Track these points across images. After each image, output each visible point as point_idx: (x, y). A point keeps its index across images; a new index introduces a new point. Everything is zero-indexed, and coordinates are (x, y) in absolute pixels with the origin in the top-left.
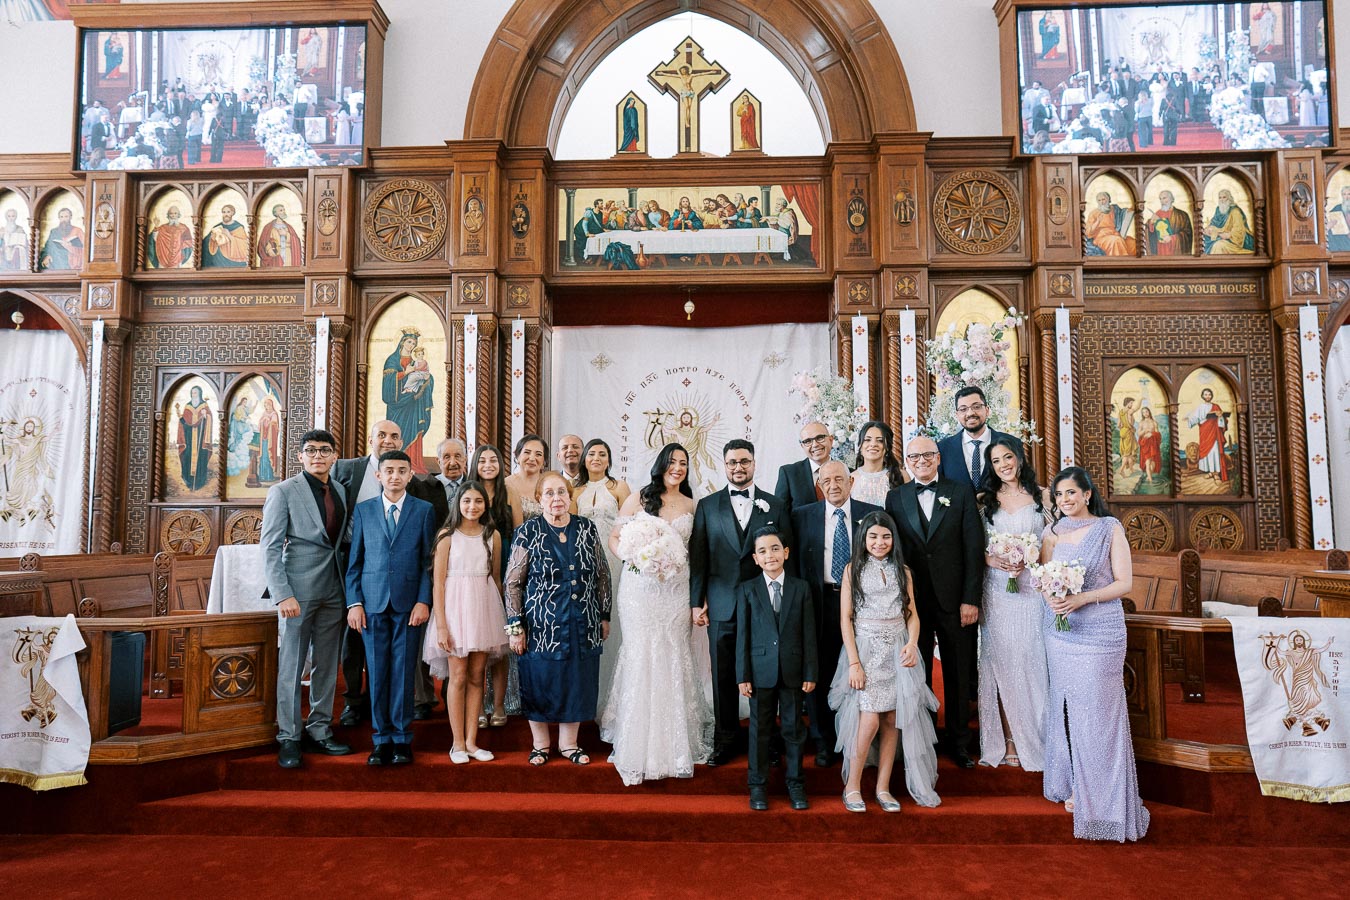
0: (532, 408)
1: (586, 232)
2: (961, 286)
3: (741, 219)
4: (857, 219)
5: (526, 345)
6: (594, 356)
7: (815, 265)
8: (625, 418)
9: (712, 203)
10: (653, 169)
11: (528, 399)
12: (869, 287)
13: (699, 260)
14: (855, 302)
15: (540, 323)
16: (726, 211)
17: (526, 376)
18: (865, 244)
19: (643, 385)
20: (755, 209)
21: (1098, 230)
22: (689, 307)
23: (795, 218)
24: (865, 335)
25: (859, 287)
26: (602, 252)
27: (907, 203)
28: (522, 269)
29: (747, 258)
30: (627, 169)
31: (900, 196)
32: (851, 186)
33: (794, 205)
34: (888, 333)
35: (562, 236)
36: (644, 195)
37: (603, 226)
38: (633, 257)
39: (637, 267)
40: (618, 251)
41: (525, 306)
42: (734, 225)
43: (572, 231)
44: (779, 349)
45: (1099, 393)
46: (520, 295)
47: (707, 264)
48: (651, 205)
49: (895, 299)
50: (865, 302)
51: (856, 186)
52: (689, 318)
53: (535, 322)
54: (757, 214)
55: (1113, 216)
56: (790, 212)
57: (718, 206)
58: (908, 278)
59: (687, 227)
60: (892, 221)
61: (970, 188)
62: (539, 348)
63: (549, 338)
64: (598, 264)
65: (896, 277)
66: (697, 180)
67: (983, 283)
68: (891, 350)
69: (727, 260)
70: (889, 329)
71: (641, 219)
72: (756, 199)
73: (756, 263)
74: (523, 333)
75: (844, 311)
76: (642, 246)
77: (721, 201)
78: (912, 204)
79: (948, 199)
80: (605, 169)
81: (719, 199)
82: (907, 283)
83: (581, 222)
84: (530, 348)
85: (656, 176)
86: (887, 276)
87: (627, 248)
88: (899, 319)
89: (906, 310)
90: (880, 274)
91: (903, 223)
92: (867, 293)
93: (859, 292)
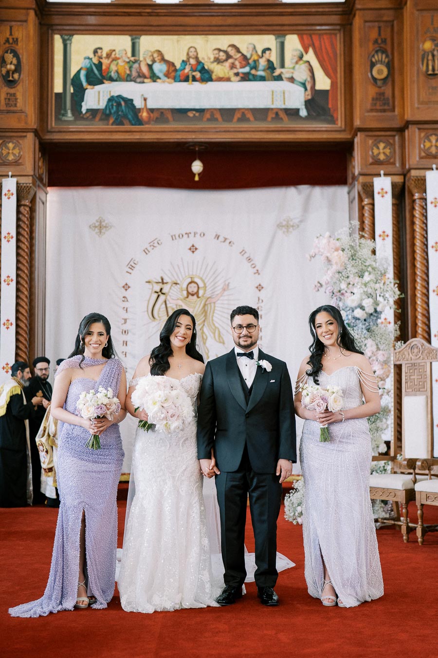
0: (24, 276)
1: (85, 84)
3: (253, 72)
4: (380, 71)
5: (19, 206)
6: (93, 220)
7: (333, 121)
8: (126, 287)
9: (222, 54)
10: (158, 15)
11: (20, 265)
12: (392, 145)
13: (208, 116)
14: (377, 162)
15: (34, 183)
16: (237, 63)
17: (18, 240)
18: (388, 99)
19: (146, 251)
20: (269, 61)
22: (197, 167)
23: (311, 71)
24: (389, 197)
25: (382, 145)
26: (102, 105)
27: (435, 53)
28: (13, 122)
29: (261, 113)
30: (129, 14)
31: (428, 45)
32: (374, 35)
33: (311, 56)
34: (413, 195)
35: (58, 88)
36: (149, 43)
37: (104, 78)
38: (136, 111)
39: (139, 122)
40: (119, 105)
41: (16, 163)
42: (246, 78)
43: (69, 82)
44: (294, 212)
46: (11, 151)
47: (217, 120)
48: (155, 55)
49: (421, 158)
50: (388, 162)
51: (380, 34)
52: (197, 178)
53: (28, 181)
54: (271, 66)
56: (307, 64)
57: (229, 57)
58: (435, 135)
59: (194, 79)
60: (418, 73)
62: (32, 210)
63: (44, 199)
64: (98, 118)
65: (423, 135)
66: (207, 28)
68: (417, 214)
69: (238, 115)
70: (414, 190)
71: (145, 69)
72: (269, 49)
73: (269, 119)
74: (15, 193)
75: (365, 171)
76: (145, 100)
77: (232, 52)
80: (104, 14)
81: (229, 49)
82: (434, 141)
83: (79, 72)
84: (22, 209)
85: (160, 23)
86: (413, 133)
87: (129, 102)
88: (425, 180)
89: (433, 170)
90: (404, 131)
91: (430, 75)
92: (390, 153)
93: (381, 151)
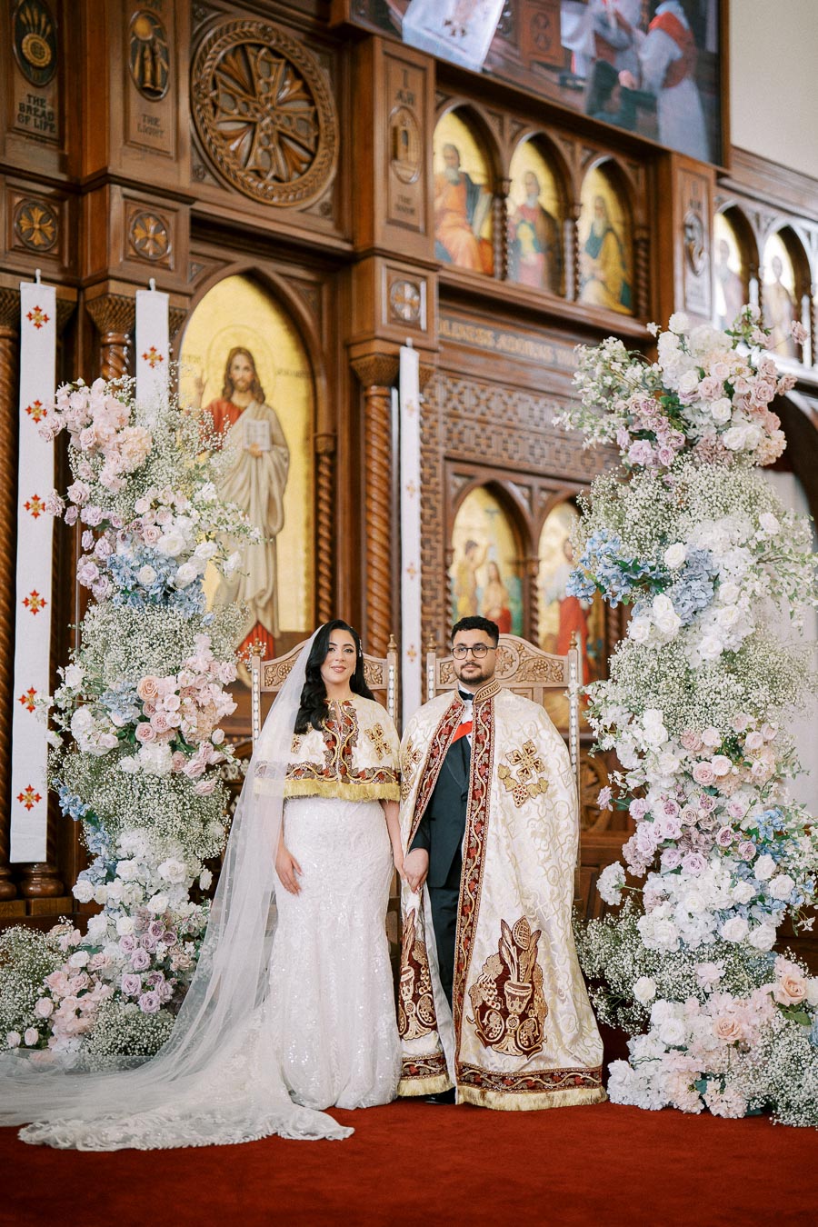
2: (229, 263)
4: (37, 49)
12: (57, 218)
14: (27, 249)
18: (51, 116)
21: (444, 211)
24: (50, 331)
25: (38, 214)
27: (157, 47)
31: (142, 28)
34: (103, 334)
45: (438, 525)
49: (127, 259)
50: (47, 253)
55: (464, 195)
58: (157, 219)
61: (258, 59)
67: (270, 268)
70: (107, 326)
78: (166, 51)
79: (218, 68)
82: (152, 228)
88: (134, 306)
89: (149, 289)
90: (86, 194)
91: (147, 90)
92: (54, 232)
93: (37, 226)
